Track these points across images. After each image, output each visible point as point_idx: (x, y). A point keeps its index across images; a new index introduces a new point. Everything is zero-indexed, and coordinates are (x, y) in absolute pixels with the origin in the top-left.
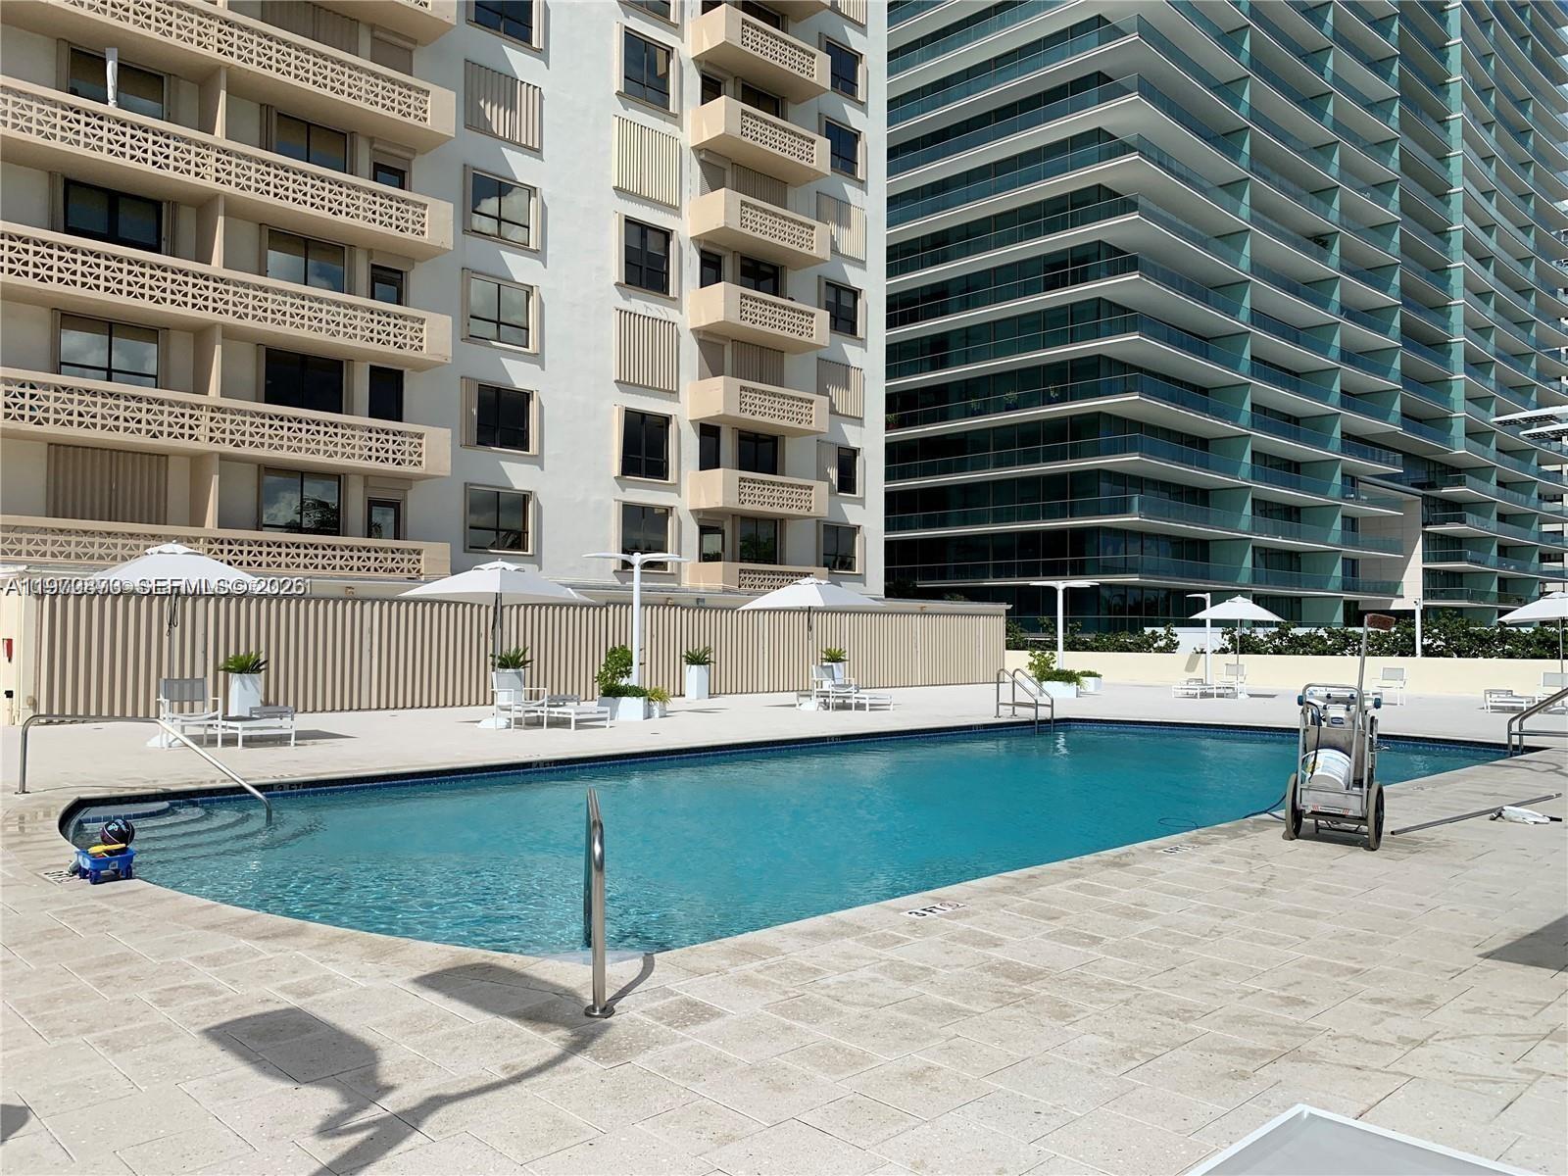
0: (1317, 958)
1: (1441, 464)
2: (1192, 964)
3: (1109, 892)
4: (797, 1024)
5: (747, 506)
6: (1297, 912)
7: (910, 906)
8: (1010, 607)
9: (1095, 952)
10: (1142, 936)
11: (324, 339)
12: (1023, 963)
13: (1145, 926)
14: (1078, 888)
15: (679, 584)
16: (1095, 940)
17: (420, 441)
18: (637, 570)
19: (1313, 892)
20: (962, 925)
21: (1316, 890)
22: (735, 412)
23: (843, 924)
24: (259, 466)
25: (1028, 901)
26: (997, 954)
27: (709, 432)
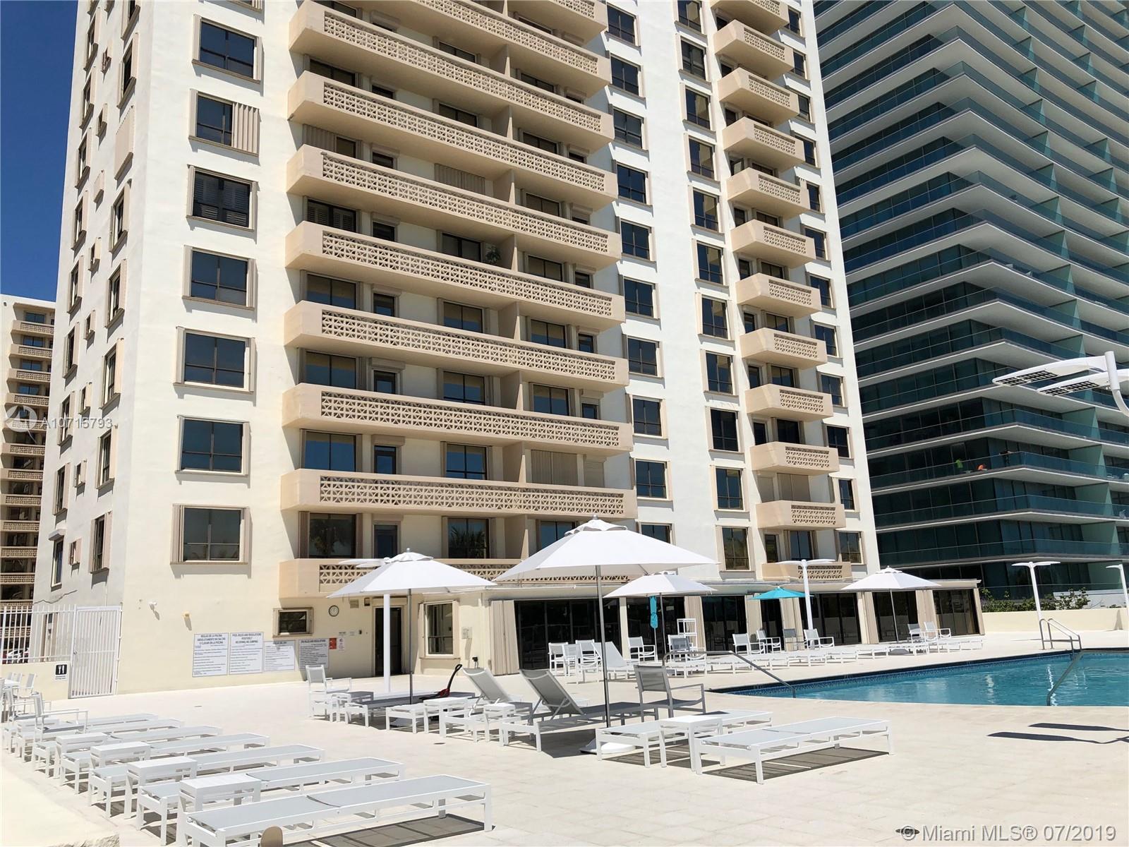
5: (799, 524)
8: (980, 581)
11: (572, 444)
15: (755, 578)
17: (621, 499)
18: (805, 570)
22: (785, 464)
24: (537, 520)
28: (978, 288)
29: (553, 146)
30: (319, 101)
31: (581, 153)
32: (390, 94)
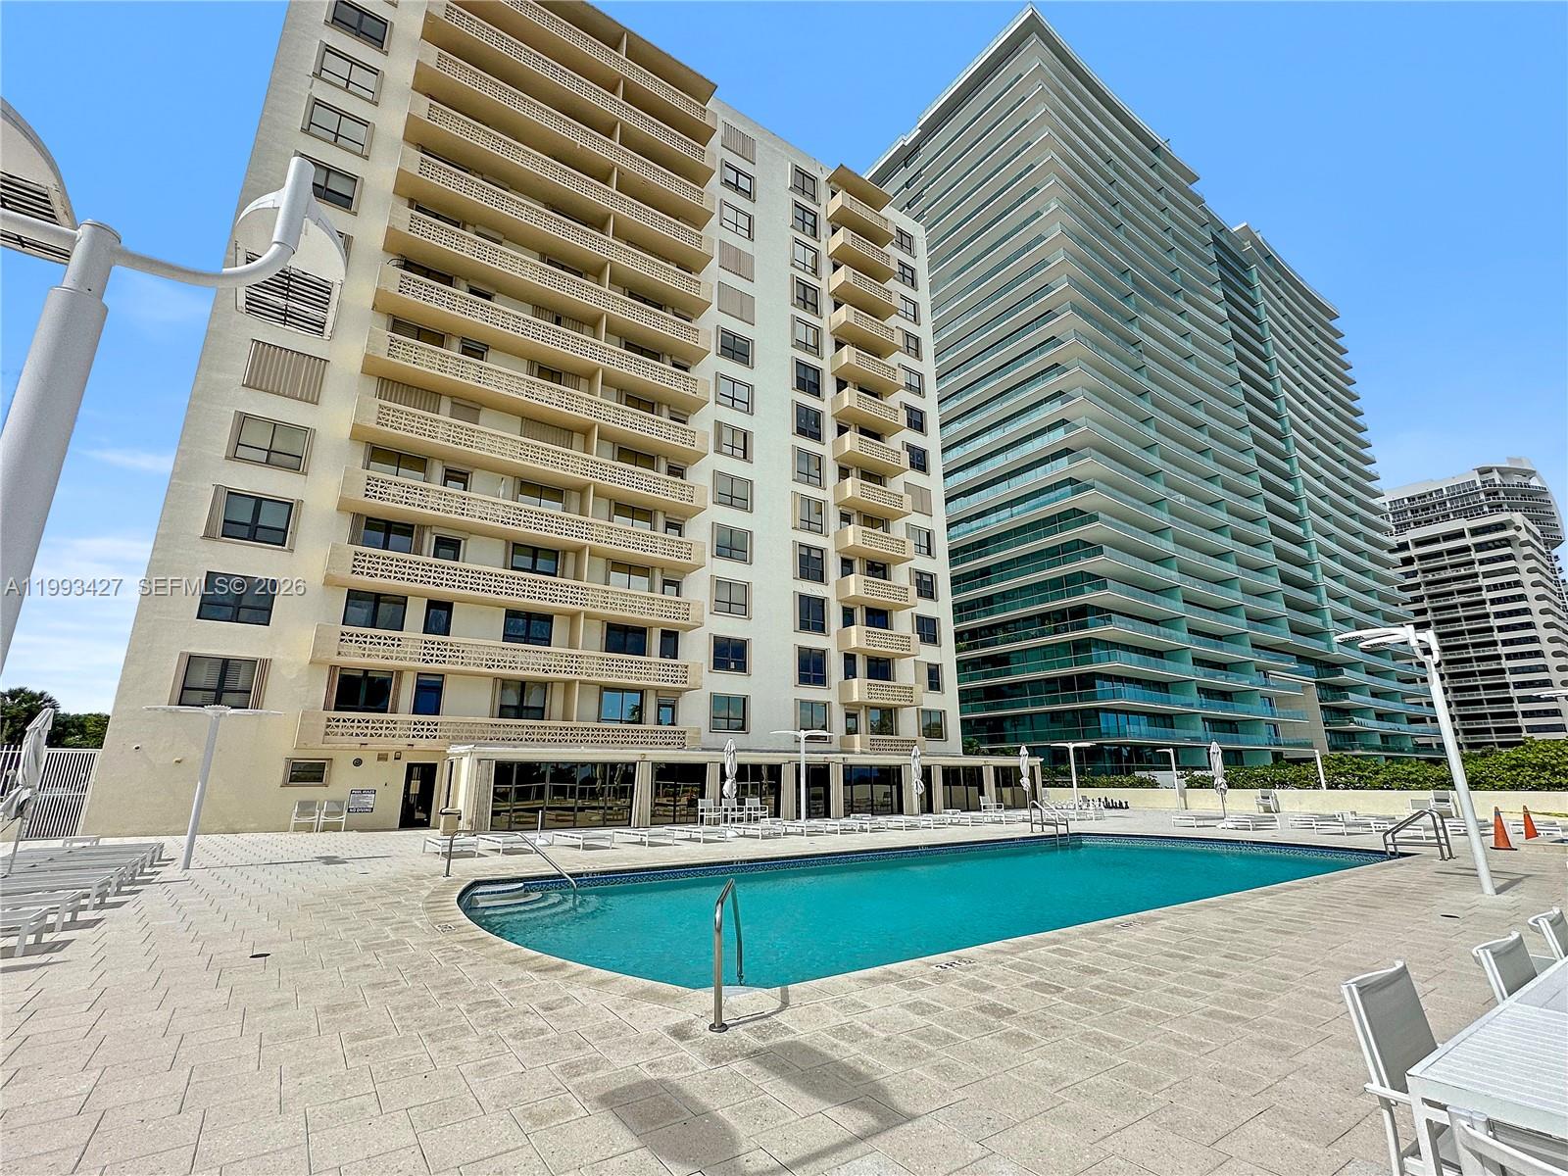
0: (1218, 1008)
1: (1324, 662)
2: (1124, 1010)
3: (1077, 954)
4: (842, 1043)
5: (874, 701)
6: (1209, 973)
7: (939, 961)
8: (1042, 760)
9: (1057, 999)
10: (1092, 987)
12: (1005, 1005)
13: (1096, 980)
14: (1054, 951)
16: (1059, 990)
17: (686, 670)
19: (1225, 959)
20: (970, 976)
21: (1226, 957)
22: (864, 646)
23: (890, 973)
24: (601, 686)
25: (1018, 960)
26: (989, 997)
27: (850, 659)
28: (1082, 513)
29: (656, 356)
30: (393, 290)
31: (685, 364)
32: (489, 297)
